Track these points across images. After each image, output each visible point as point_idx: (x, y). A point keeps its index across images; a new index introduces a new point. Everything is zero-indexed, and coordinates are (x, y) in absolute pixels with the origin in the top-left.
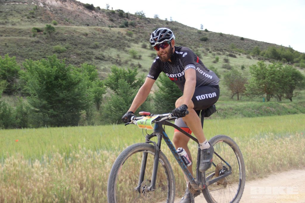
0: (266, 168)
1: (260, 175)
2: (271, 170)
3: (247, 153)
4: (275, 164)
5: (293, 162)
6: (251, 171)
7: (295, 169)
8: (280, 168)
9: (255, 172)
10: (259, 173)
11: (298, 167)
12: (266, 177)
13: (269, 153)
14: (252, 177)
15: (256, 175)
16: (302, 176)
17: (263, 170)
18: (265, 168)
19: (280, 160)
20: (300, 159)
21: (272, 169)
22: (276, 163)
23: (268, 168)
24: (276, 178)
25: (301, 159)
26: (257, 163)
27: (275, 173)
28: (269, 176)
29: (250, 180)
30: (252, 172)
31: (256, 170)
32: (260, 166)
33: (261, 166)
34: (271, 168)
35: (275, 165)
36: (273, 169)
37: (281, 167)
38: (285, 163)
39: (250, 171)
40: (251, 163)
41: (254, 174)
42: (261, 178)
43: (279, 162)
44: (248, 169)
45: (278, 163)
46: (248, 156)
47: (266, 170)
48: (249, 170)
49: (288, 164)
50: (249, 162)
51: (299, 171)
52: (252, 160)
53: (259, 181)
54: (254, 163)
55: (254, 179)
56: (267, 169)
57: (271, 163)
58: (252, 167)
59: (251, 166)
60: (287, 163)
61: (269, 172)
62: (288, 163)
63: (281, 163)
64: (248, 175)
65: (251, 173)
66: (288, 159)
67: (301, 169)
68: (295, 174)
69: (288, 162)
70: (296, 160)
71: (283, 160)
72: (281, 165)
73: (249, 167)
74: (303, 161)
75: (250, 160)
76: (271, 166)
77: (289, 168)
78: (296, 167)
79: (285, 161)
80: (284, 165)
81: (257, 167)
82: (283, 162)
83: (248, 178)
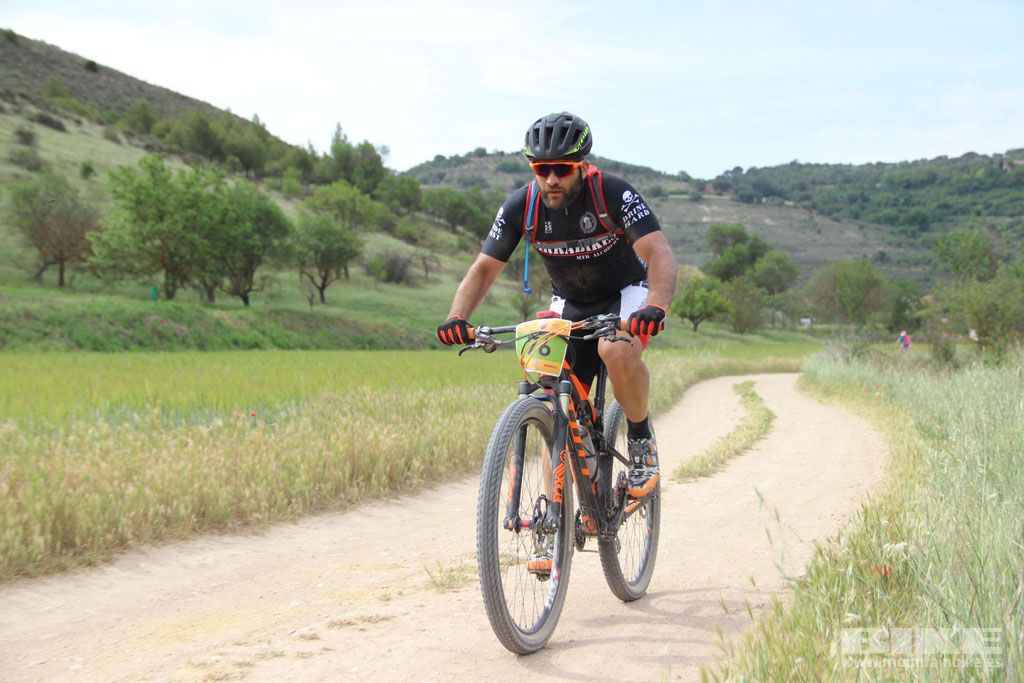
0: (114, 530)
1: (87, 555)
2: (130, 535)
4: (145, 515)
5: (211, 508)
6: (54, 541)
7: (212, 533)
8: (164, 530)
9: (69, 544)
10: (85, 549)
11: (226, 526)
12: (109, 561)
13: (128, 477)
14: (55, 561)
15: (71, 554)
16: (233, 556)
17: (102, 538)
18: (108, 531)
19: (166, 502)
20: (235, 500)
21: (133, 533)
22: (151, 513)
23: (120, 529)
24: (142, 565)
25: (240, 498)
26: (81, 514)
27: (145, 548)
28: (122, 557)
29: (46, 573)
30: (58, 544)
31: (74, 536)
32: (91, 525)
33: (94, 523)
34: (132, 530)
35: (146, 520)
36: (137, 533)
37: (166, 526)
38: (183, 511)
39: (49, 542)
40: (59, 511)
41: (64, 551)
42: (90, 564)
43: (162, 509)
44: (42, 533)
45: (156, 514)
46: (49, 486)
47: (109, 537)
48: (49, 536)
49: (193, 516)
50: (49, 507)
51: (227, 539)
52: (64, 502)
53: (81, 577)
54: (70, 513)
56: (116, 532)
57: (133, 513)
58: (60, 529)
59: (58, 523)
60: (189, 511)
61: (122, 544)
62: (191, 515)
63: (169, 511)
64: (40, 557)
65: (53, 548)
66: (196, 499)
67: (234, 532)
68: (213, 550)
69: (193, 510)
70: (220, 502)
71: (175, 503)
72: (168, 521)
73: (49, 525)
74: (243, 505)
75: (55, 502)
76: (130, 522)
77: (194, 530)
78: (217, 525)
79: (182, 507)
80: (179, 519)
81: (81, 527)
82: (176, 508)
83: (37, 567)
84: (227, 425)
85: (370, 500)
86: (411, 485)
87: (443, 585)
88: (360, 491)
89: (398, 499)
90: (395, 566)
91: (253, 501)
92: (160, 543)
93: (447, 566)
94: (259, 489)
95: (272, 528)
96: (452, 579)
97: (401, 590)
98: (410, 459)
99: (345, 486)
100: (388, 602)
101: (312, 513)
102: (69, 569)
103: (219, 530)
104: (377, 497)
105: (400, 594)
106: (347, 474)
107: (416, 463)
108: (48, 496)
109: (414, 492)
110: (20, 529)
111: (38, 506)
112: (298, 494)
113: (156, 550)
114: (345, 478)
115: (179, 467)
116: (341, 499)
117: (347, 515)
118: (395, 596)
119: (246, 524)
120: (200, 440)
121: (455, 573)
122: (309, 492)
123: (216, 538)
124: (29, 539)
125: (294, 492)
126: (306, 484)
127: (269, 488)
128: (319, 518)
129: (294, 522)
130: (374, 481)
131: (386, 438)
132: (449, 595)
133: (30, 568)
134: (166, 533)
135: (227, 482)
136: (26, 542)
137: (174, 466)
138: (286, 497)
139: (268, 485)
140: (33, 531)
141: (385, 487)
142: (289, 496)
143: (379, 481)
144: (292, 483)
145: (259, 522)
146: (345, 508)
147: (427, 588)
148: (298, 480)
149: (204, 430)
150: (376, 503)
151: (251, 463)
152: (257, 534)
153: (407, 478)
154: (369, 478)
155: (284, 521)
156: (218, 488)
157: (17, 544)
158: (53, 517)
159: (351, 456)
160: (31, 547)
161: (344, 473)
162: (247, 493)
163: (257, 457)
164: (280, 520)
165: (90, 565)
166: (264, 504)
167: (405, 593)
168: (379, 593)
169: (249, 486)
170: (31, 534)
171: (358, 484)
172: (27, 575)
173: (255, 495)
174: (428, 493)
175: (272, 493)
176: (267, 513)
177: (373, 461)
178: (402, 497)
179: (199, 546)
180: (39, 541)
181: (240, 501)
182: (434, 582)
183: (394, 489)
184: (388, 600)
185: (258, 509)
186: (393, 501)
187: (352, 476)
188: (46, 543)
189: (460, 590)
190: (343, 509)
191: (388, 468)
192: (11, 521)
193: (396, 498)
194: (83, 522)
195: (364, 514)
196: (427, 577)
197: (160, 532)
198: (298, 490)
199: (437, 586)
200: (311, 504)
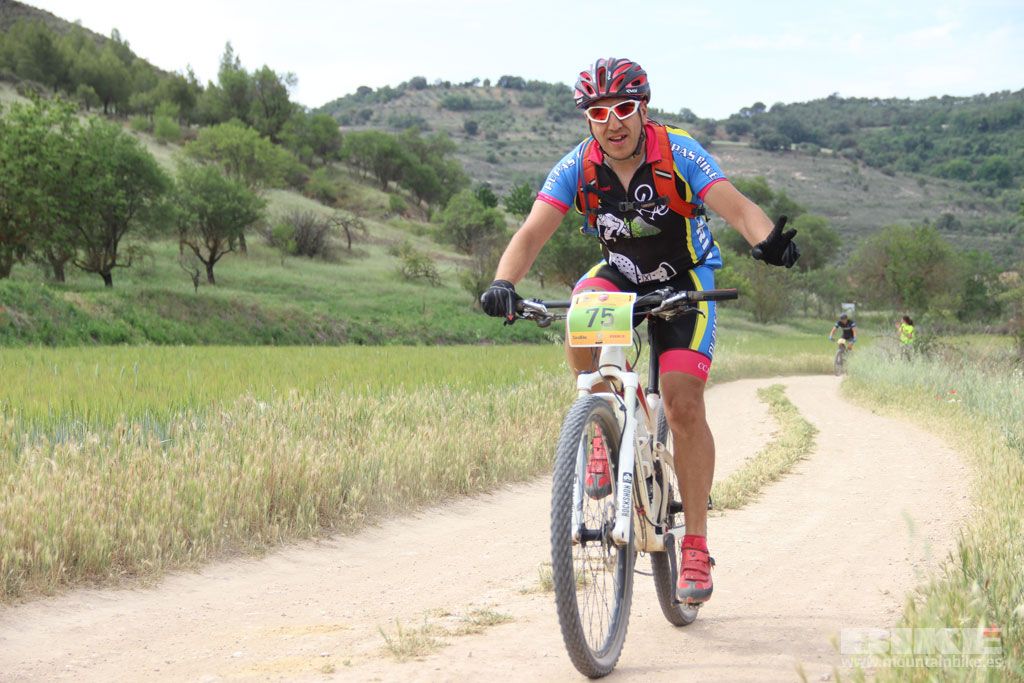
5: (86, 553)
7: (87, 586)
8: (23, 583)
11: (105, 576)
16: (118, 616)
19: (26, 545)
20: (117, 542)
25: (124, 540)
37: (24, 577)
38: (48, 558)
43: (20, 554)
45: (12, 561)
49: (62, 564)
51: (107, 593)
60: (56, 557)
62: (58, 561)
63: (29, 557)
66: (65, 541)
67: (116, 584)
68: (89, 608)
69: (61, 556)
70: (98, 543)
71: (38, 546)
72: (28, 570)
74: (128, 548)
77: (62, 582)
78: (93, 576)
79: (48, 550)
80: (42, 567)
82: (39, 554)
84: (105, 441)
85: (294, 541)
86: (347, 522)
87: (403, 652)
88: (282, 529)
89: (332, 540)
90: (336, 628)
91: (140, 543)
92: (18, 600)
93: (406, 627)
94: (150, 527)
95: (167, 578)
96: (415, 644)
97: (348, 659)
98: (346, 487)
99: (262, 522)
100: (331, 675)
101: (220, 559)
103: (98, 582)
104: (305, 537)
105: (347, 664)
106: (265, 507)
107: (355, 492)
109: (352, 530)
112: (200, 533)
113: (13, 610)
114: (262, 510)
115: (42, 498)
116: (257, 539)
117: (266, 560)
118: (339, 666)
119: (133, 573)
120: (68, 462)
121: (418, 636)
122: (215, 530)
123: (93, 592)
125: (195, 531)
126: (212, 520)
127: (162, 526)
128: (229, 565)
129: (196, 570)
130: (300, 516)
131: (315, 459)
132: (412, 665)
134: (25, 587)
135: (106, 517)
137: (35, 497)
138: (185, 537)
139: (161, 521)
141: (314, 524)
142: (188, 535)
143: (307, 516)
144: (193, 518)
145: (149, 570)
146: (263, 552)
147: (382, 656)
148: (200, 515)
149: (74, 449)
150: (303, 544)
151: (138, 492)
152: (145, 587)
153: (343, 511)
154: (292, 513)
155: (182, 569)
156: (96, 527)
159: (269, 482)
161: (261, 505)
162: (134, 532)
163: (145, 485)
164: (175, 569)
166: (156, 547)
167: (352, 662)
168: (320, 663)
169: (136, 523)
171: (279, 520)
173: (143, 536)
174: (371, 531)
175: (166, 532)
176: (160, 560)
177: (299, 490)
178: (337, 537)
179: (69, 603)
181: (123, 543)
182: (391, 649)
183: (325, 526)
184: (332, 671)
185: (148, 555)
186: (325, 542)
187: (271, 508)
189: (427, 658)
190: (260, 552)
191: (319, 498)
193: (329, 538)
195: (288, 560)
196: (382, 642)
197: (18, 586)
198: (200, 527)
199: (395, 652)
200: (218, 546)
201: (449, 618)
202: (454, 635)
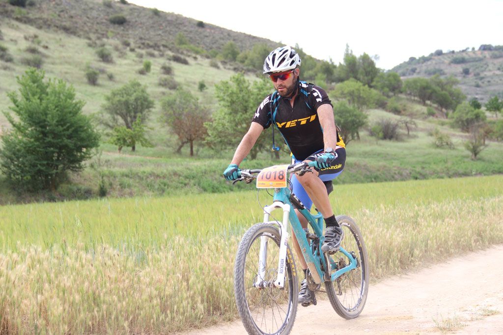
1: (227, 315)
3: (201, 269)
6: (208, 307)
9: (217, 308)
10: (226, 311)
14: (210, 319)
15: (219, 314)
21: (252, 301)
26: (222, 291)
30: (211, 308)
31: (219, 303)
32: (228, 297)
34: (251, 299)
36: (254, 301)
40: (210, 289)
41: (215, 312)
44: (202, 301)
46: (204, 274)
48: (206, 304)
50: (205, 287)
52: (212, 284)
53: (225, 327)
54: (216, 290)
55: (215, 323)
58: (211, 299)
64: (202, 316)
65: (209, 311)
73: (205, 297)
75: (207, 283)
76: (250, 294)
81: (223, 298)
83: (201, 322)
85: (389, 276)
86: (414, 266)
87: (445, 329)
88: (383, 271)
89: (407, 275)
93: (445, 317)
96: (450, 325)
97: (418, 333)
98: (412, 249)
99: (373, 268)
102: (219, 323)
104: (394, 274)
106: (374, 260)
107: (417, 252)
108: (204, 280)
109: (417, 270)
110: (190, 300)
111: (199, 286)
113: (266, 310)
114: (373, 263)
116: (372, 276)
117: (376, 286)
121: (452, 321)
124: (195, 306)
130: (391, 264)
133: (197, 323)
136: (193, 308)
140: (197, 301)
141: (398, 268)
143: (394, 264)
146: (375, 282)
147: (435, 331)
150: (394, 278)
153: (412, 261)
154: (387, 263)
157: (189, 309)
158: (206, 292)
159: (376, 249)
160: (197, 311)
165: (230, 320)
167: (420, 334)
170: (196, 303)
171: (381, 266)
172: (196, 327)
174: (426, 270)
177: (390, 252)
178: (410, 274)
180: (201, 307)
182: (439, 327)
183: (403, 268)
186: (404, 276)
188: (204, 308)
189: (457, 332)
191: (399, 256)
192: (185, 295)
193: (405, 274)
194: (224, 294)
195: (387, 285)
196: (434, 324)
199: (441, 329)
201: (467, 312)
202: (470, 321)
